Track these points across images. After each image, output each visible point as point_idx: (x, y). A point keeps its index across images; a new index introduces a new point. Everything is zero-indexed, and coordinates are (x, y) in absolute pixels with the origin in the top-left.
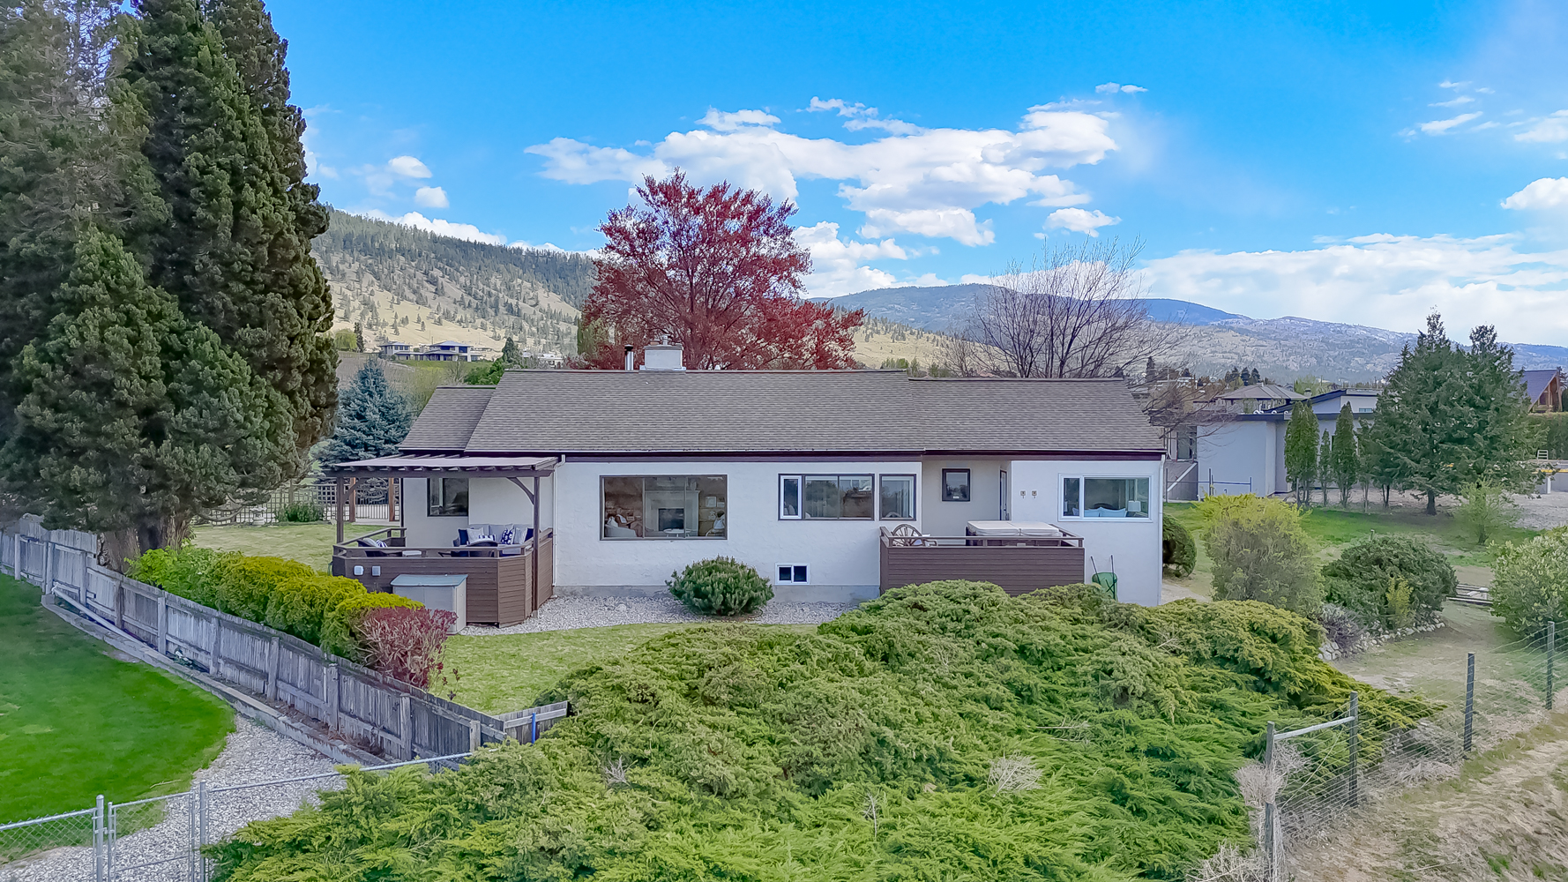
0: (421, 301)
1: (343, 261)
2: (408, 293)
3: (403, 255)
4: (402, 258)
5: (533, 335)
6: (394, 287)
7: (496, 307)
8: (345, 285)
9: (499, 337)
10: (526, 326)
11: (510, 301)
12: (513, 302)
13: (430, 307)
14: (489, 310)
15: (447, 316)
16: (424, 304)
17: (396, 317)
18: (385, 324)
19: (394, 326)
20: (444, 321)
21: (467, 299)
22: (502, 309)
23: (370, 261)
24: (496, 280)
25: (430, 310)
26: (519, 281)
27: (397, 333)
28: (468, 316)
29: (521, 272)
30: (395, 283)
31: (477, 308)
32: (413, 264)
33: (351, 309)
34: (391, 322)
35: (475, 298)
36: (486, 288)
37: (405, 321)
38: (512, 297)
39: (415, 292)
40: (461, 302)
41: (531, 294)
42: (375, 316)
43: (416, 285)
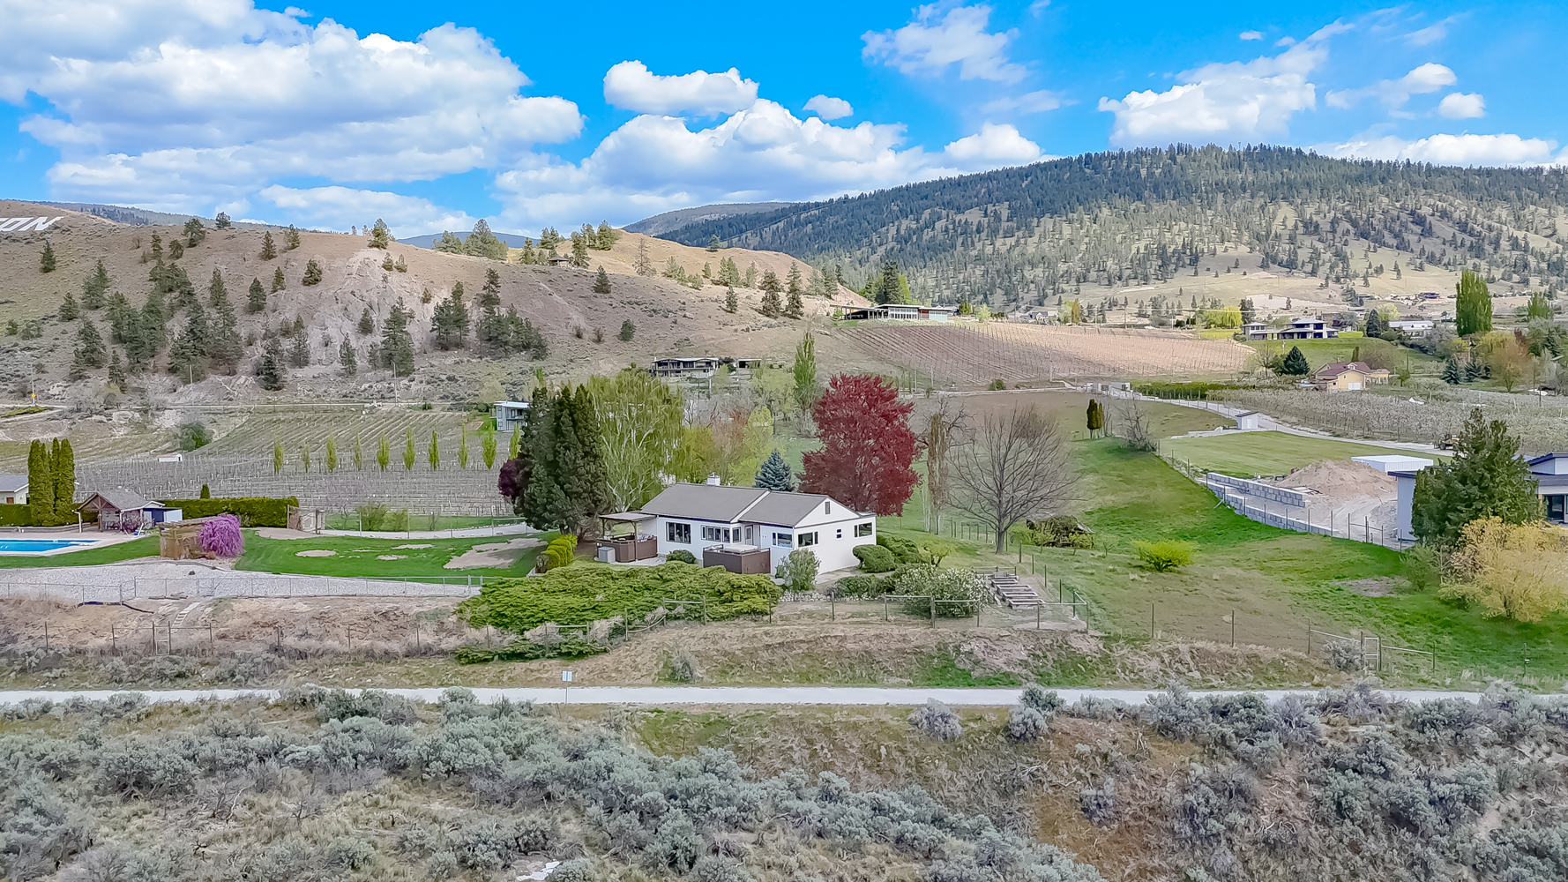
0: (1402, 246)
1: (1318, 213)
2: (1389, 238)
3: (1387, 196)
4: (1386, 200)
5: (1540, 272)
6: (1373, 233)
7: (1496, 244)
8: (1317, 237)
9: (1494, 279)
10: (1532, 261)
11: (1517, 234)
12: (1520, 234)
13: (1412, 251)
14: (1487, 247)
15: (1432, 259)
16: (1405, 249)
17: (1370, 267)
18: (1356, 276)
19: (1365, 279)
20: (1426, 266)
21: (1460, 236)
22: (1504, 244)
23: (1347, 208)
24: (1502, 212)
25: (1411, 255)
26: (1532, 208)
27: (1367, 284)
28: (1458, 257)
29: (1536, 196)
30: (1374, 229)
31: (1472, 247)
32: (1398, 205)
33: (1320, 262)
34: (1362, 272)
35: (1471, 235)
36: (1487, 222)
37: (1379, 270)
38: (1519, 228)
39: (1396, 236)
40: (1453, 242)
41: (1547, 222)
42: (1346, 268)
43: (1397, 229)
